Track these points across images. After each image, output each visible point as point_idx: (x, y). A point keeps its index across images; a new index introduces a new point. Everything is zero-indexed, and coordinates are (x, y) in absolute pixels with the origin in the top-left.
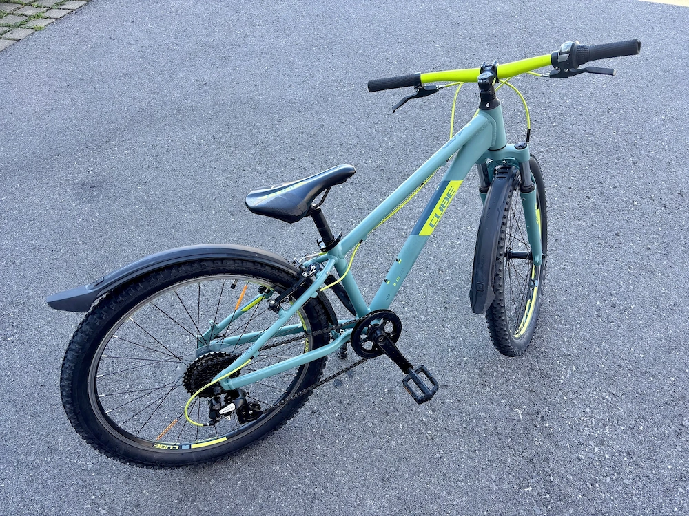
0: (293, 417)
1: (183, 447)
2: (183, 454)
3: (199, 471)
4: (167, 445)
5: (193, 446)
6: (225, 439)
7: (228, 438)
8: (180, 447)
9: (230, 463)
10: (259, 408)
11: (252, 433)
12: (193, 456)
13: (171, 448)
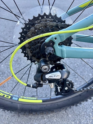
0: (87, 101)
1: (14, 98)
2: (12, 102)
3: (21, 116)
4: (3, 93)
5: (20, 100)
6: (41, 101)
7: (43, 101)
8: (12, 97)
9: (40, 117)
10: (72, 87)
11: (59, 103)
12: (19, 106)
13: (5, 96)
